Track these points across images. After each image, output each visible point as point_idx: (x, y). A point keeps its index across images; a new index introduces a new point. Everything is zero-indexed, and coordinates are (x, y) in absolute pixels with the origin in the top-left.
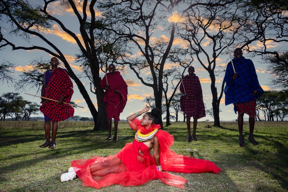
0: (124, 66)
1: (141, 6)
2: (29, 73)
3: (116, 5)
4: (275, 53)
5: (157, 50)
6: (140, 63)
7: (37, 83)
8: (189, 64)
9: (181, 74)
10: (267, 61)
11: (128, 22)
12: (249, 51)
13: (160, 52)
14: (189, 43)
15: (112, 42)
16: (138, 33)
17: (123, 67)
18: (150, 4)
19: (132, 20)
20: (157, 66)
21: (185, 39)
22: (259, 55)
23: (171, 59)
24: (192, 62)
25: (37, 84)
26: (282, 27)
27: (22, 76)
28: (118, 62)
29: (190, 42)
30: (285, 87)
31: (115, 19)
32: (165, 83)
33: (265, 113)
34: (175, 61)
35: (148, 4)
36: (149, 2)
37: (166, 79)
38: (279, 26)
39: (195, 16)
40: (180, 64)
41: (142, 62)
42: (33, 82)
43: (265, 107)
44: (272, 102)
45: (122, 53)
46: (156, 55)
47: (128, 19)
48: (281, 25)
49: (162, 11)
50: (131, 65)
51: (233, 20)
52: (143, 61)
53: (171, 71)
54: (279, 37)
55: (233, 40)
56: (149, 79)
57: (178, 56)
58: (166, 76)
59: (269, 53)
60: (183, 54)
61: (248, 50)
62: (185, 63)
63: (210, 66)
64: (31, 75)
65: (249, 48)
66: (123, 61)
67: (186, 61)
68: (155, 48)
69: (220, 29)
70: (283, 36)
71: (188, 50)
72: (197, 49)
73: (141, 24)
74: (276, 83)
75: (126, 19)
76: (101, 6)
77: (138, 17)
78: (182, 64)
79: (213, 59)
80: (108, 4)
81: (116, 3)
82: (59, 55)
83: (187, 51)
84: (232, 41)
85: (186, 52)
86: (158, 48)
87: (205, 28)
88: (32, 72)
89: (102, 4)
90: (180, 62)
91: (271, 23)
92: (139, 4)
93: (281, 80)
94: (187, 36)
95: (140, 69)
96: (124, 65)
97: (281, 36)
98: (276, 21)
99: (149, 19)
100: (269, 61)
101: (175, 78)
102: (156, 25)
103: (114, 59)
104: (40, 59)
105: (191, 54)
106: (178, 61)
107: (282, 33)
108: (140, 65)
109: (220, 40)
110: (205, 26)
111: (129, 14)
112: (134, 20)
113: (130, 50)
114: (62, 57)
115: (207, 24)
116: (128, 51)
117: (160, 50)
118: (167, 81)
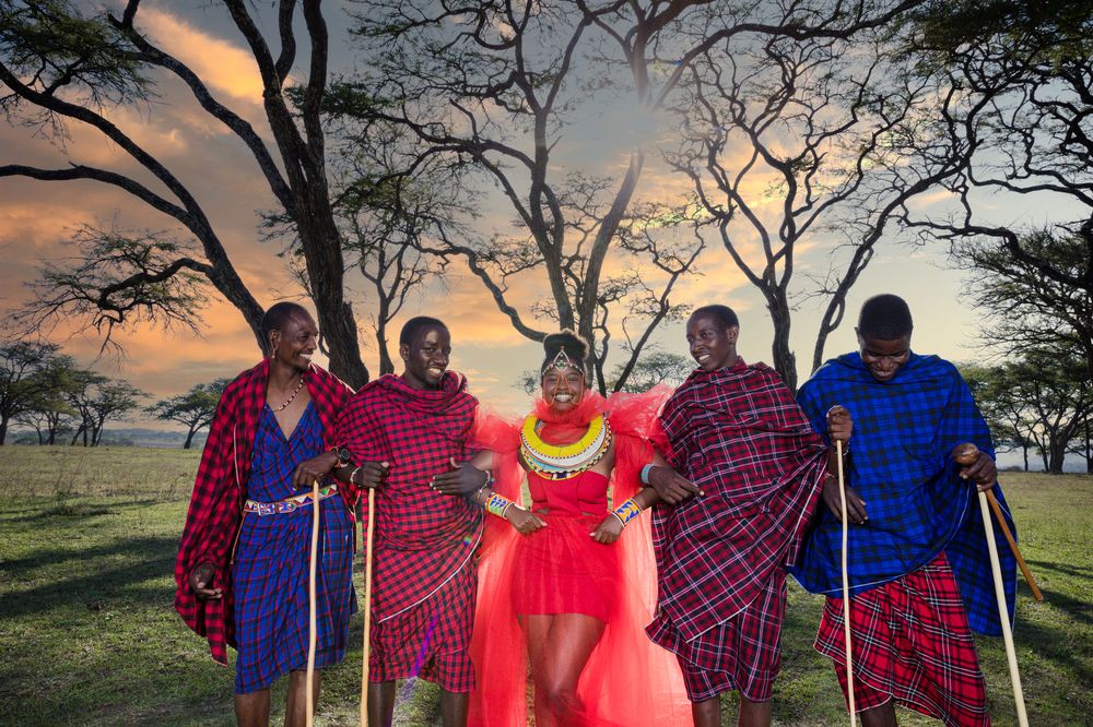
0: (448, 262)
1: (519, 31)
2: (66, 276)
3: (420, 28)
5: (571, 205)
6: (505, 250)
7: (99, 316)
8: (686, 262)
9: (659, 299)
10: (963, 263)
11: (466, 94)
12: (907, 222)
13: (582, 213)
14: (694, 184)
17: (443, 266)
18: (550, 28)
19: (481, 87)
20: (569, 264)
21: (680, 169)
22: (940, 238)
23: (623, 240)
24: (698, 253)
25: (100, 321)
26: (1029, 140)
27: (35, 286)
28: (425, 245)
29: (696, 178)
31: (416, 80)
32: (600, 327)
34: (637, 247)
35: (545, 28)
36: (549, 24)
37: (602, 316)
39: (717, 84)
40: (655, 261)
41: (516, 247)
42: (84, 310)
45: (441, 212)
46: (569, 223)
47: (466, 85)
48: (1024, 134)
49: (596, 59)
50: (473, 258)
51: (858, 104)
52: (519, 244)
53: (618, 284)
54: (1014, 176)
55: (857, 177)
56: (539, 314)
57: (650, 229)
58: (603, 301)
59: (979, 230)
60: (666, 224)
61: (905, 218)
62: (673, 257)
63: (770, 271)
64: (74, 285)
65: (907, 212)
66: (446, 242)
67: (675, 249)
68: (565, 196)
69: (809, 136)
70: (1030, 172)
72: (720, 206)
73: (516, 104)
74: (994, 340)
75: (458, 82)
76: (363, 31)
78: (661, 260)
79: (783, 245)
80: (391, 22)
81: (422, 19)
82: (184, 209)
83: (682, 212)
84: (853, 183)
85: (679, 215)
86: (575, 196)
87: (756, 130)
88: (79, 271)
89: (368, 21)
90: (655, 252)
91: (988, 125)
92: (512, 23)
94: (686, 159)
95: (506, 274)
96: (448, 256)
97: (1022, 172)
100: (970, 260)
101: (634, 311)
102: (573, 109)
103: (410, 232)
105: (697, 225)
106: (649, 247)
107: (1028, 162)
108: (506, 258)
109: (809, 176)
110: (755, 123)
111: (471, 65)
112: (489, 86)
113: (473, 203)
114: (194, 218)
115: (763, 116)
116: (463, 205)
117: (581, 207)
118: (604, 322)
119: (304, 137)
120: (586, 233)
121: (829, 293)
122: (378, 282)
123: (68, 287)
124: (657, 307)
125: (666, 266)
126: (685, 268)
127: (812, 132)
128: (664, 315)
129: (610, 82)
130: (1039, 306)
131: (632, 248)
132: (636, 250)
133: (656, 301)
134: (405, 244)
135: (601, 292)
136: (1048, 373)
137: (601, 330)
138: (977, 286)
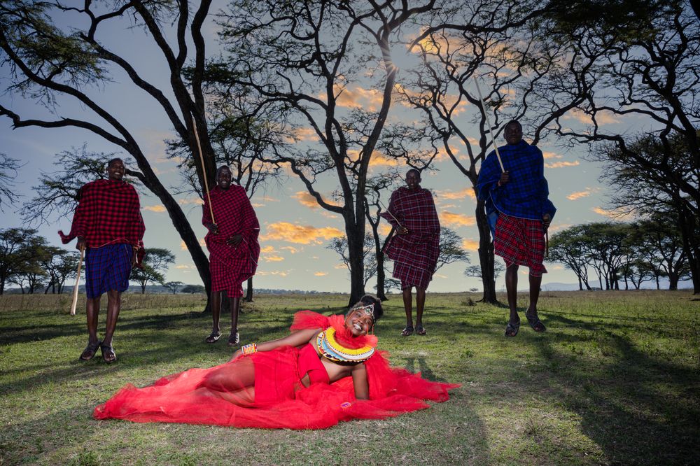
0: (279, 167)
1: (317, 29)
2: (56, 183)
3: (259, 29)
4: (617, 138)
5: (355, 129)
6: (315, 158)
8: (428, 162)
10: (601, 157)
11: (289, 66)
12: (561, 133)
13: (362, 135)
14: (428, 116)
15: (250, 109)
16: (313, 92)
17: (277, 169)
18: (338, 26)
19: (297, 62)
20: (355, 166)
21: (419, 106)
22: (582, 142)
23: (388, 150)
24: (434, 156)
26: (631, 82)
27: (39, 189)
28: (265, 158)
29: (429, 112)
30: (641, 214)
31: (258, 60)
32: (374, 204)
33: (600, 272)
34: (397, 154)
35: (335, 26)
36: (337, 23)
37: (376, 197)
38: (624, 79)
39: (438, 54)
40: (408, 162)
41: (322, 157)
42: (66, 202)
43: (600, 260)
44: (616, 247)
45: (275, 137)
46: (353, 141)
47: (288, 60)
48: (628, 78)
49: (365, 43)
50: (294, 164)
51: (522, 64)
52: (323, 155)
53: (386, 178)
54: (624, 103)
55: (524, 108)
56: (338, 197)
57: (404, 143)
58: (376, 189)
59: (603, 137)
60: (414, 140)
61: (559, 131)
62: (419, 160)
63: (473, 167)
64: (60, 188)
65: (560, 127)
66: (277, 154)
67: (420, 155)
68: (351, 125)
69: (495, 85)
70: (632, 101)
71: (424, 129)
72: (445, 128)
73: (318, 72)
74: (621, 205)
75: (284, 59)
76: (227, 33)
77: (310, 56)
78: (411, 162)
80: (242, 27)
81: (260, 24)
82: (125, 140)
83: (423, 132)
84: (521, 111)
85: (422, 134)
86: (357, 124)
87: (461, 81)
88: (64, 179)
89: (229, 27)
90: (407, 157)
91: (608, 72)
92: (313, 25)
93: (632, 197)
94: (423, 102)
95: (316, 174)
96: (280, 164)
97: (628, 102)
98: (618, 69)
99: (335, 61)
100: (605, 155)
102: (354, 73)
103: (256, 150)
104: (81, 150)
105: (432, 140)
106: (404, 154)
107: (631, 95)
108: (316, 163)
109: (496, 109)
110: (461, 77)
111: (292, 49)
112: (301, 61)
113: (295, 131)
114: (131, 146)
115: (465, 74)
116: (289, 133)
117: (361, 131)
118: (378, 201)
119: (193, 99)
122: (238, 181)
123: (58, 189)
125: (414, 165)
126: (426, 166)
127: (497, 82)
129: (374, 57)
131: (393, 155)
132: (396, 156)
134: (254, 158)
136: (665, 226)
137: (376, 207)
138: (611, 171)
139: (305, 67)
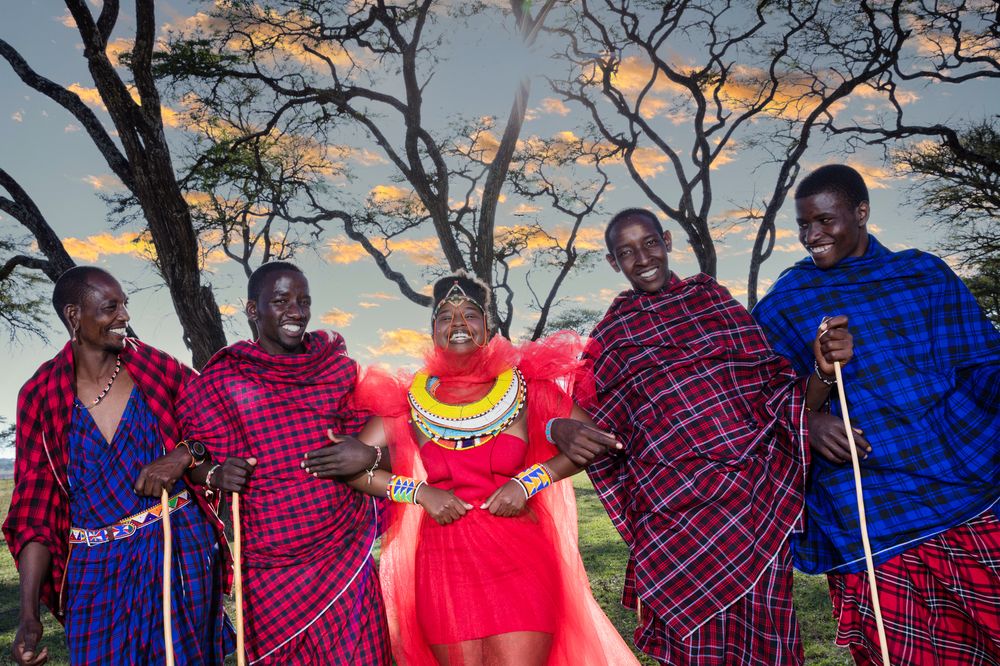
0: (321, 230)
4: (939, 129)
5: (454, 151)
6: (385, 209)
8: (591, 201)
9: (564, 247)
11: (325, 38)
12: (833, 129)
13: (467, 160)
14: (590, 114)
15: (257, 124)
16: (372, 81)
17: (317, 235)
19: (340, 29)
20: (459, 219)
21: (571, 97)
22: (871, 143)
23: (517, 185)
24: (602, 190)
26: (956, 25)
28: (293, 214)
29: (590, 105)
32: (501, 286)
34: (533, 191)
37: (502, 273)
38: (943, 22)
40: (555, 204)
41: (397, 204)
45: (309, 175)
46: (455, 172)
47: (322, 27)
48: (950, 19)
50: (348, 221)
52: (399, 201)
53: (517, 236)
54: (944, 66)
55: (772, 84)
57: (545, 170)
58: (501, 256)
59: (913, 131)
60: (563, 162)
61: (829, 125)
62: (575, 198)
63: (686, 201)
65: (831, 119)
66: (315, 206)
67: (577, 189)
70: (961, 59)
71: (581, 142)
72: (622, 134)
73: (382, 43)
75: (314, 26)
77: (365, 16)
78: (562, 203)
79: (697, 170)
83: (579, 146)
84: (767, 93)
85: (576, 150)
87: (654, 43)
90: (553, 195)
91: (908, 12)
94: (577, 87)
95: (389, 237)
96: (321, 223)
97: (953, 61)
99: (413, 22)
100: (906, 166)
101: (537, 264)
102: (450, 43)
103: (275, 201)
105: (597, 159)
106: (547, 189)
107: (958, 49)
108: (386, 218)
109: (717, 90)
110: (651, 38)
112: (348, 27)
114: (23, 207)
115: (659, 28)
116: (335, 165)
117: (466, 152)
118: (505, 279)
119: (137, 99)
120: (474, 181)
121: (755, 218)
122: (244, 261)
124: (564, 257)
125: (567, 209)
126: (589, 209)
127: (715, 40)
128: (572, 264)
129: (484, 6)
130: (988, 209)
131: (527, 194)
132: (533, 195)
133: (562, 250)
134: (271, 215)
135: (498, 246)
137: (503, 290)
138: (918, 194)
139: (357, 37)
